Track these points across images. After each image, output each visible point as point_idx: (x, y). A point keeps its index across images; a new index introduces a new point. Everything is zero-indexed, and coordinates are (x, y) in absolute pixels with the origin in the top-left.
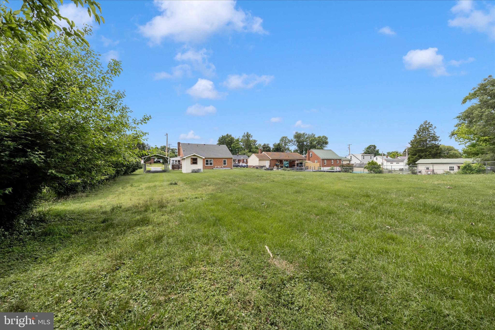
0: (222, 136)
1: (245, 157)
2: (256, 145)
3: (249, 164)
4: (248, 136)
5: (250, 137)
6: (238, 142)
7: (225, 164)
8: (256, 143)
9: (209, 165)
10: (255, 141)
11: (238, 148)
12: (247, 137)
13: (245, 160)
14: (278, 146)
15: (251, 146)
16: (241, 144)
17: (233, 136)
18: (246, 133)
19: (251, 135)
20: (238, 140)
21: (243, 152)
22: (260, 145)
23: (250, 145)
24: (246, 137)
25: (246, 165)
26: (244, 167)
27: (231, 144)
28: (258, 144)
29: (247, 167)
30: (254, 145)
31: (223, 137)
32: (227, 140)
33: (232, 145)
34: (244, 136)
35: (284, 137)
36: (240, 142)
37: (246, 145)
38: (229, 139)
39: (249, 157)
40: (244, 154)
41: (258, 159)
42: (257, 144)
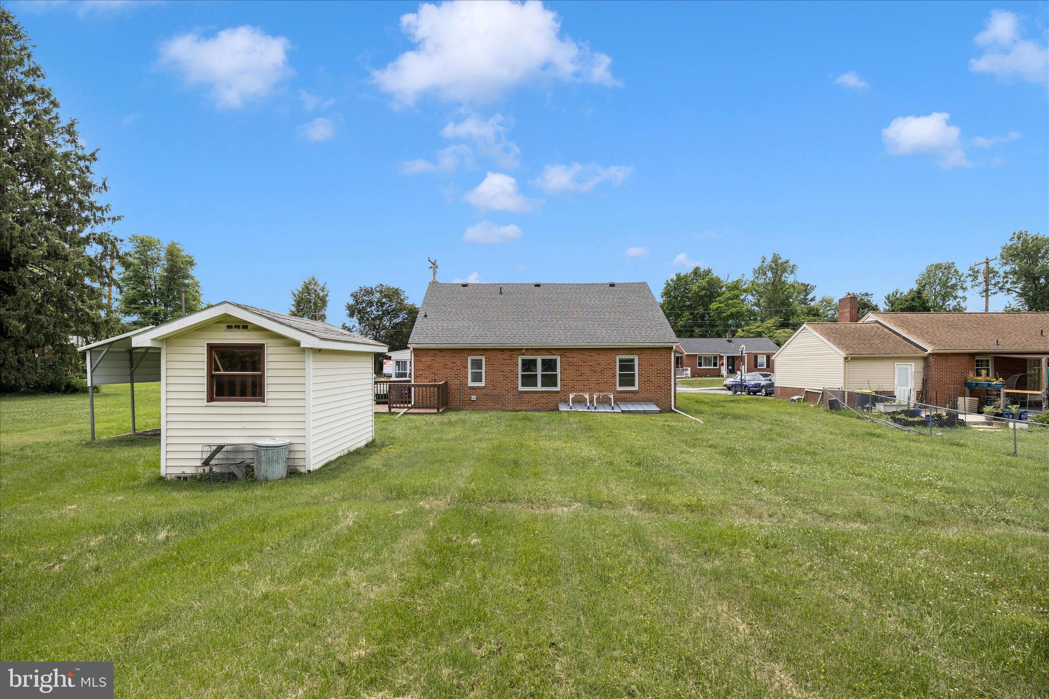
0: (678, 276)
1: (762, 346)
2: (812, 304)
3: (781, 379)
4: (779, 267)
5: (784, 270)
6: (736, 292)
7: (627, 380)
8: (810, 297)
9: (539, 388)
10: (806, 289)
11: (737, 315)
12: (775, 274)
13: (762, 359)
14: (913, 299)
15: (789, 305)
16: (750, 297)
17: (715, 274)
18: (769, 259)
19: (791, 263)
20: (735, 287)
21: (754, 327)
22: (827, 302)
23: (785, 303)
24: (769, 274)
25: (763, 382)
26: (754, 390)
27: (711, 302)
28: (818, 299)
29: (770, 391)
30: (804, 301)
31: (679, 278)
32: (695, 288)
33: (714, 306)
34: (761, 271)
35: (938, 267)
36: (745, 291)
37: (771, 301)
38: (704, 283)
39: (779, 344)
40: (759, 335)
41: (843, 354)
42: (812, 300)
